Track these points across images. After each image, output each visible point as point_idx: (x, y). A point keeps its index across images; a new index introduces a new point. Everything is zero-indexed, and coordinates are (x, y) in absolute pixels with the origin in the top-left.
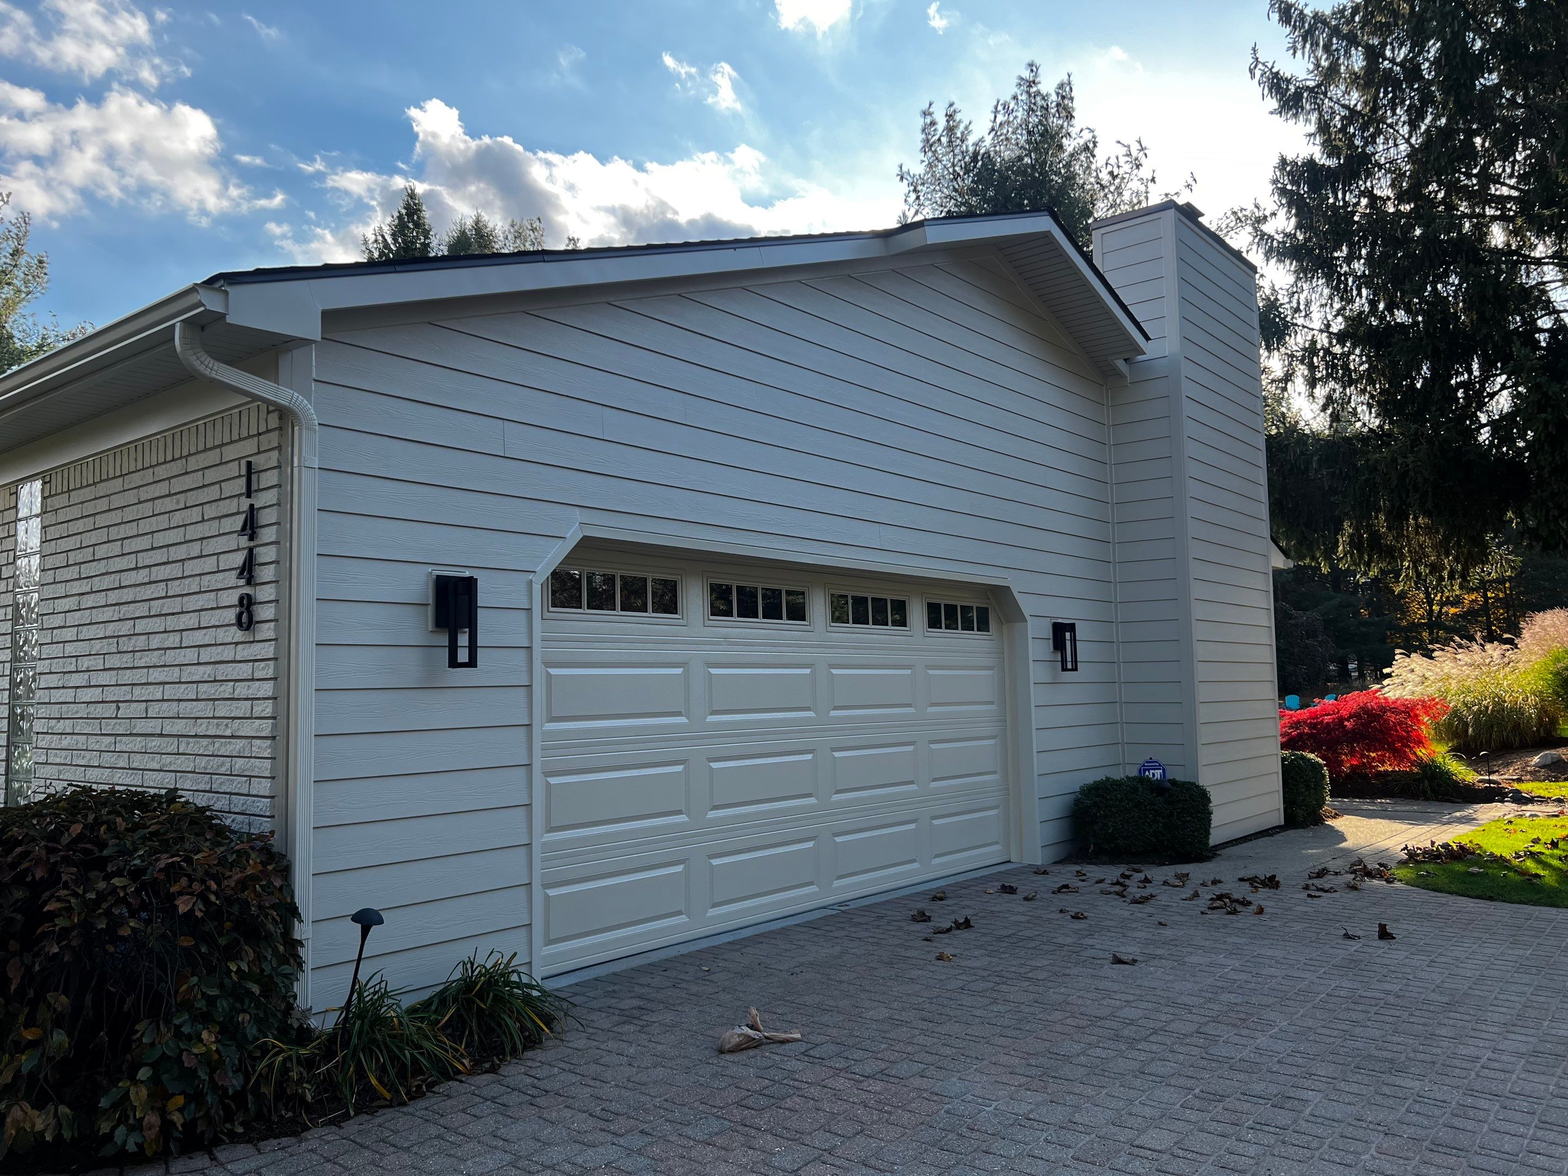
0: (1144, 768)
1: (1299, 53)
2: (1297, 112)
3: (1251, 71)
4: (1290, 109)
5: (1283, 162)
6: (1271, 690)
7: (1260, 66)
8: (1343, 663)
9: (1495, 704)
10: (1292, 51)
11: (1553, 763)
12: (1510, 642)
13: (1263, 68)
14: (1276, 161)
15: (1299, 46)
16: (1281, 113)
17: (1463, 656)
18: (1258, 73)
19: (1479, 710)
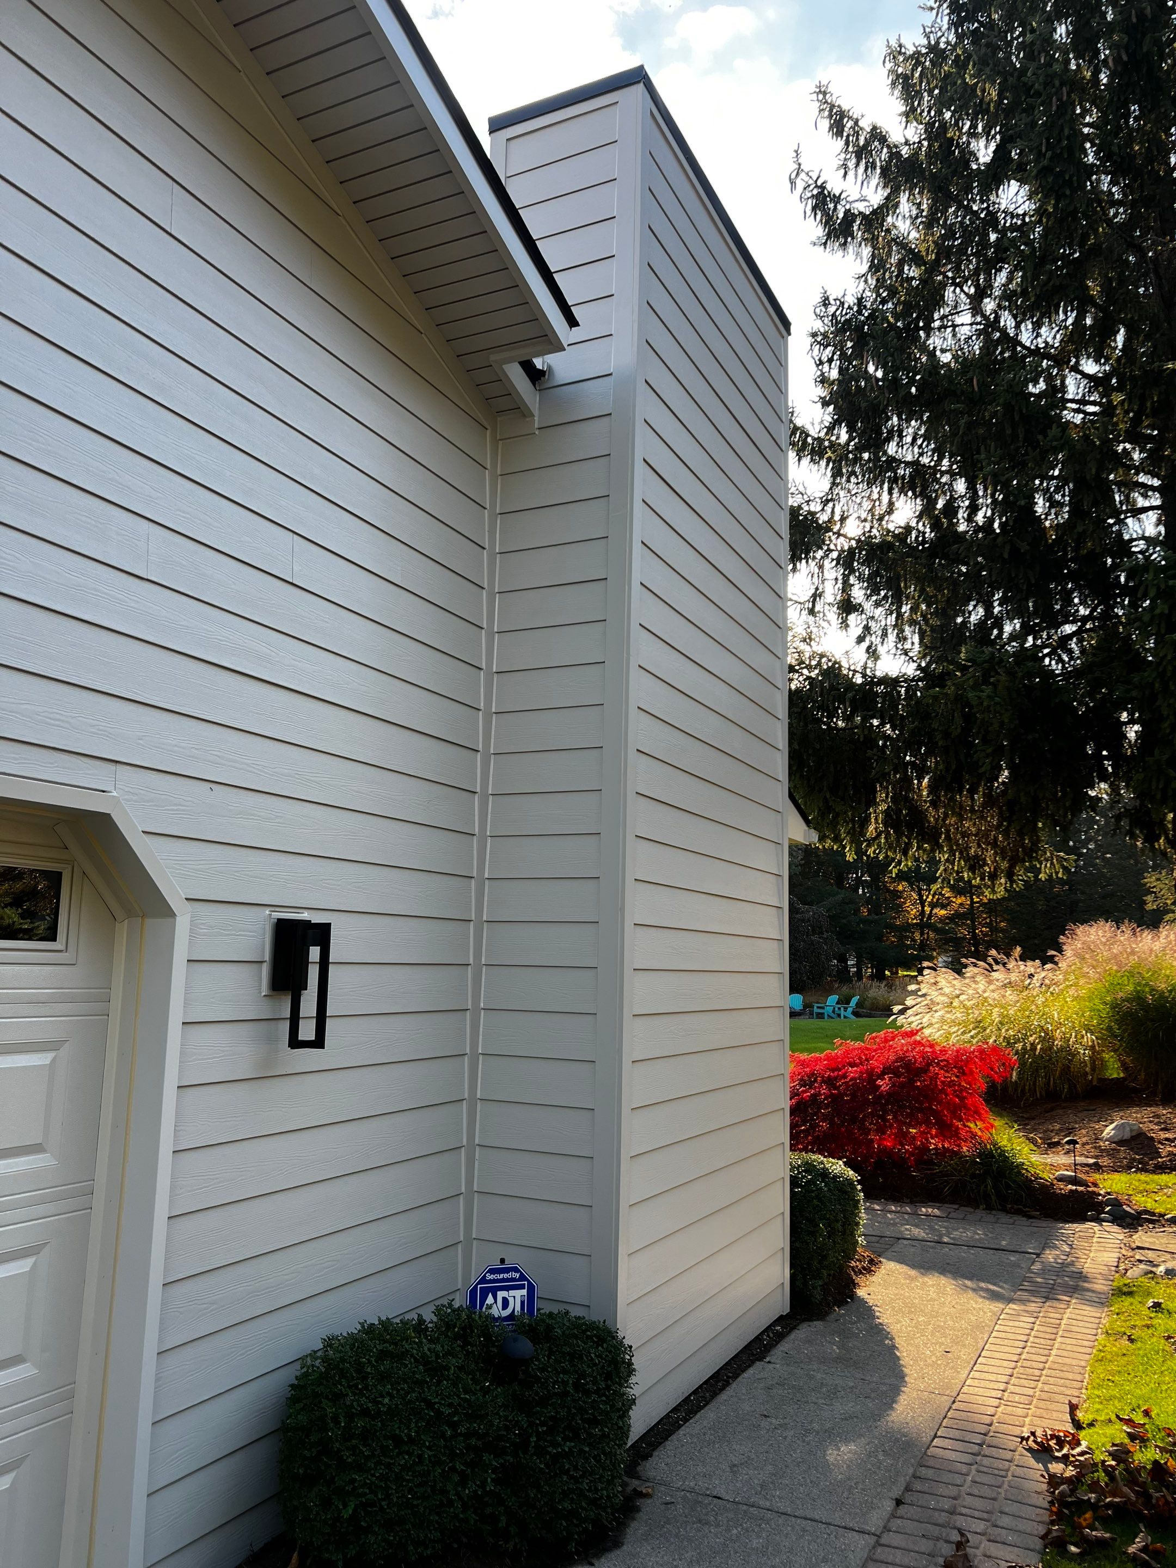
0: (486, 1288)
1: (851, 174)
2: (846, 242)
3: (793, 183)
4: (837, 238)
5: (825, 302)
7: (803, 175)
8: (843, 960)
9: (1043, 1040)
10: (842, 171)
11: (1133, 1138)
12: (1053, 960)
13: (807, 179)
14: (818, 299)
15: (851, 164)
16: (825, 244)
17: (999, 975)
18: (800, 185)
19: (1024, 1048)
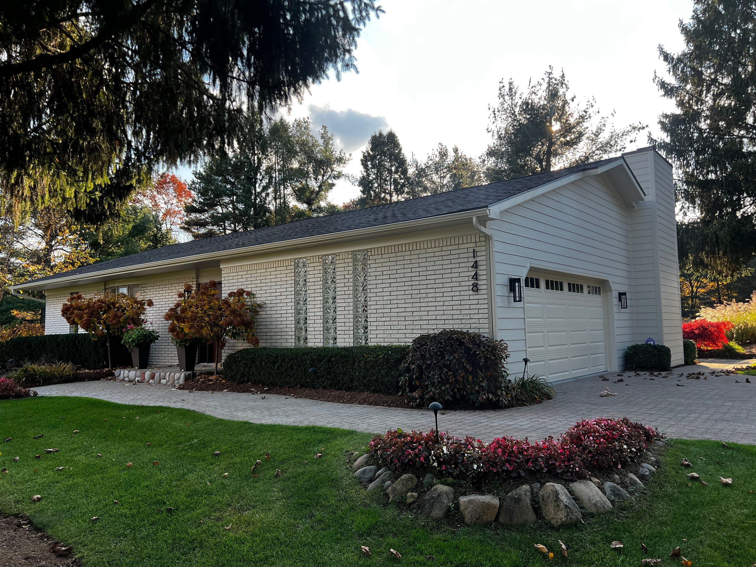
0: (647, 341)
1: (671, 73)
2: (671, 96)
4: (668, 95)
6: (679, 316)
9: (745, 325)
12: (748, 302)
13: (658, 79)
15: (671, 70)
16: (665, 96)
18: (656, 81)
